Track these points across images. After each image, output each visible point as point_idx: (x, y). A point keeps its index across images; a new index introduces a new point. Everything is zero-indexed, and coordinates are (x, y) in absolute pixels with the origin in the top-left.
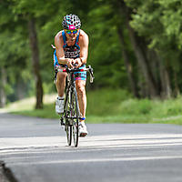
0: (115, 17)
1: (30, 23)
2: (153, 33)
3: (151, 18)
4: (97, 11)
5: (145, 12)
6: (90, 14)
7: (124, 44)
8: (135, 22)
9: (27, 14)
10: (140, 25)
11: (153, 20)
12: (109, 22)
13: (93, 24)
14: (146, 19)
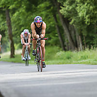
0: (52, 8)
1: (6, 12)
3: (71, 8)
4: (42, 5)
5: (68, 5)
6: (38, 7)
7: (57, 22)
8: (62, 10)
9: (5, 7)
10: (65, 12)
12: (48, 11)
13: (40, 12)
14: (68, 8)
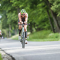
0: (46, 6)
2: (59, 11)
3: (58, 6)
4: (40, 5)
5: (56, 4)
6: (38, 6)
7: (49, 15)
8: (52, 8)
10: (54, 9)
11: (58, 7)
12: (44, 8)
13: (39, 9)
14: (56, 6)
